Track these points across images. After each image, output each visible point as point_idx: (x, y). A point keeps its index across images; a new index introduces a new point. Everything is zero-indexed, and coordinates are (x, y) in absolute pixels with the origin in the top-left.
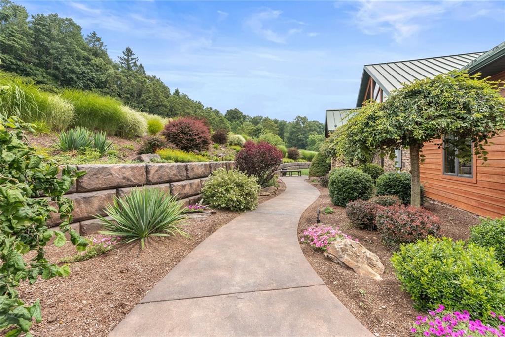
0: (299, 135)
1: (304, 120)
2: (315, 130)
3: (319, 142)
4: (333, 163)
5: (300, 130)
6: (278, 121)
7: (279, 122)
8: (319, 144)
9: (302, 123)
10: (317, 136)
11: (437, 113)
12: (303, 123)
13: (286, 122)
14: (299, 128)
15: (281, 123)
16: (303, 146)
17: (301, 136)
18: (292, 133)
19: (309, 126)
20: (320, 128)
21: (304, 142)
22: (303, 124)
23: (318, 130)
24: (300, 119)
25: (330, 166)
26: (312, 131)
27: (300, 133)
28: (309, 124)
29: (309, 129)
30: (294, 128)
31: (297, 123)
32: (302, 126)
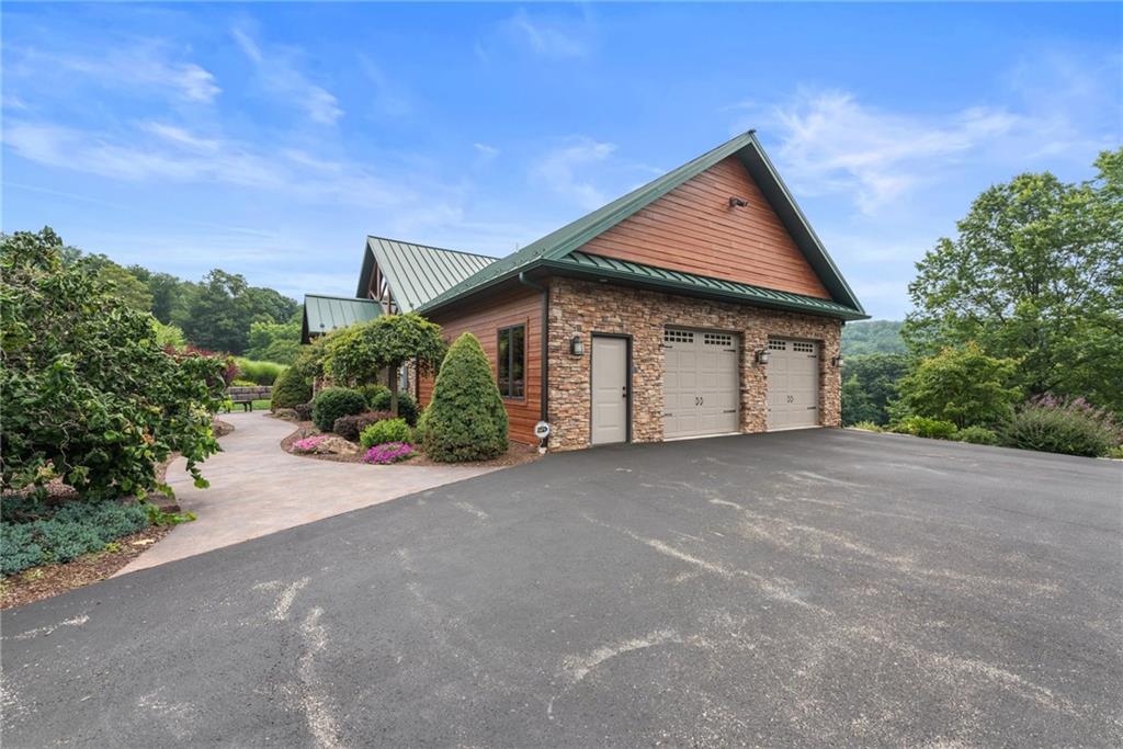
0: (220, 320)
1: (237, 282)
2: (268, 310)
3: (281, 341)
4: (317, 386)
5: (225, 305)
6: (148, 274)
7: (153, 275)
8: (278, 344)
9: (231, 288)
10: (274, 326)
11: (400, 344)
12: (235, 291)
13: (177, 279)
14: (220, 302)
15: (157, 279)
16: (237, 349)
17: (225, 321)
18: (198, 312)
19: (252, 300)
20: (281, 307)
21: (238, 339)
22: (235, 294)
23: (278, 311)
24: (224, 279)
25: (312, 391)
26: (261, 312)
27: (223, 315)
28: (251, 296)
29: (251, 306)
30: (205, 298)
31: (215, 288)
32: (232, 296)
